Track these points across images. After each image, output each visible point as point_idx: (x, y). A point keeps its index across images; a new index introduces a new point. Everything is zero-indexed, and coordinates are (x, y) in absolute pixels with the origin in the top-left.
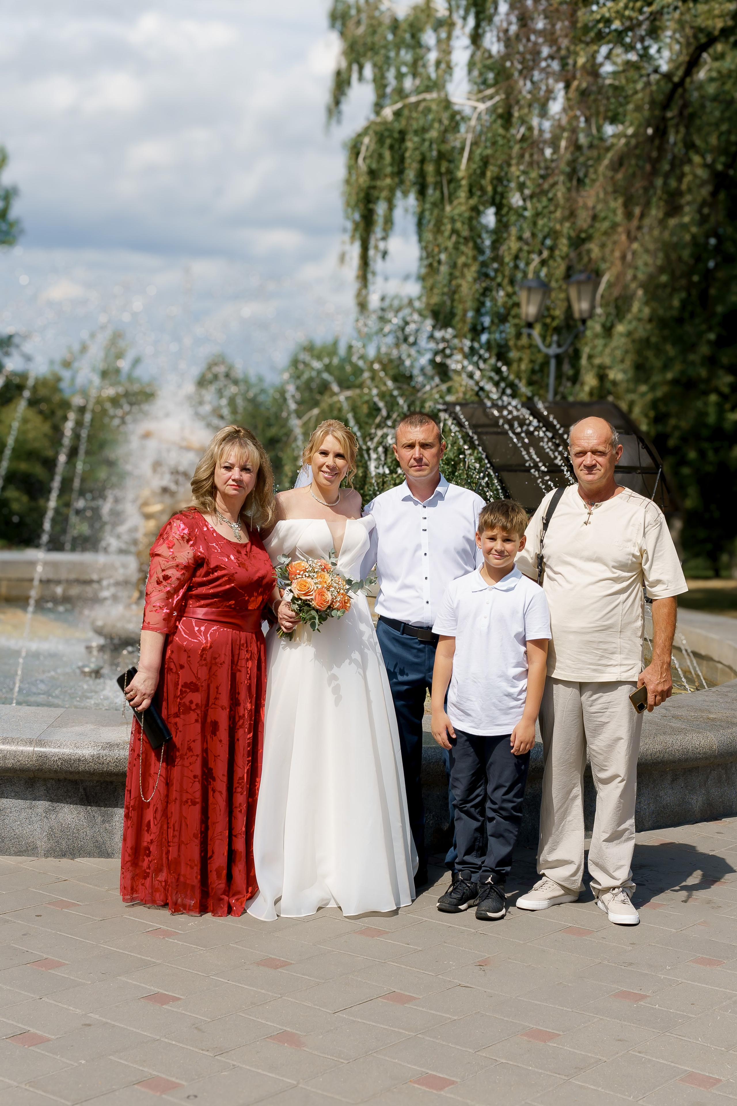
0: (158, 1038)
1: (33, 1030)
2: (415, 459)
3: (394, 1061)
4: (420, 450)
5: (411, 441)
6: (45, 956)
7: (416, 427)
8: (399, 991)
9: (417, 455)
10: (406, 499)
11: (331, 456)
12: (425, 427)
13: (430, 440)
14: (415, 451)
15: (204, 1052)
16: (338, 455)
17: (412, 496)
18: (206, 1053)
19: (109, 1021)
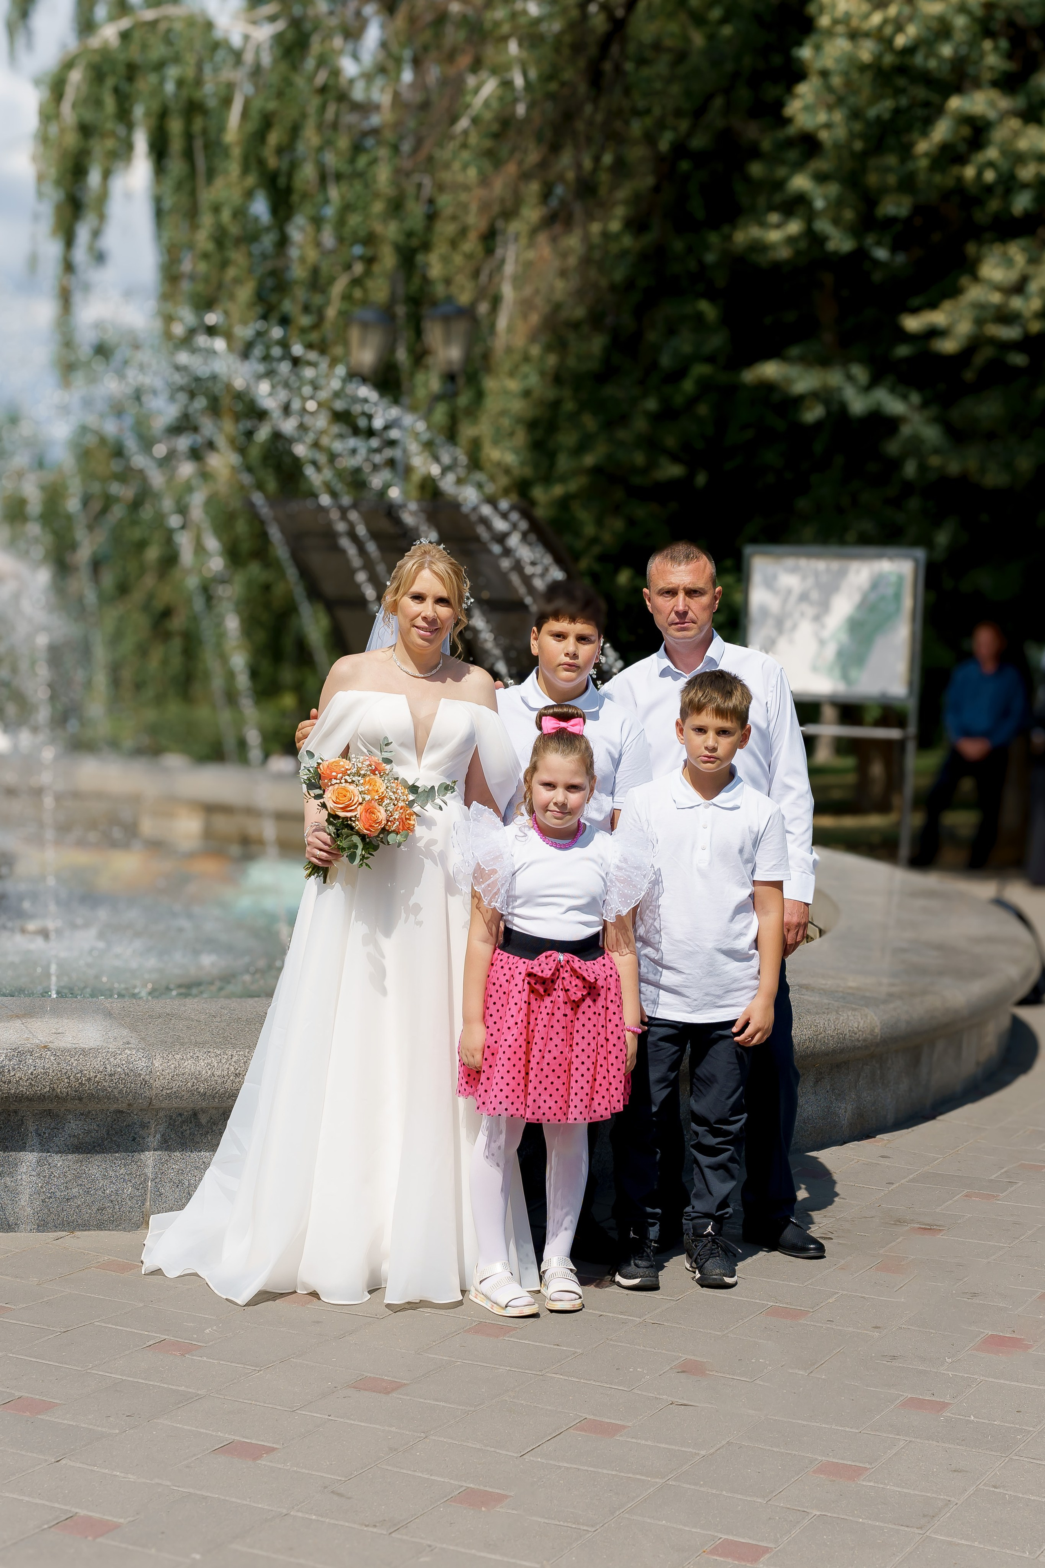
0: (285, 1511)
1: (82, 1512)
2: (677, 613)
3: (660, 1523)
4: (685, 599)
5: (671, 586)
6: (18, 1394)
7: (679, 564)
8: (592, 1417)
9: (681, 608)
10: (664, 673)
11: (429, 602)
12: (692, 566)
13: (701, 584)
14: (677, 601)
15: (371, 1529)
16: (440, 601)
17: (672, 667)
18: (375, 1530)
19: (191, 1491)
